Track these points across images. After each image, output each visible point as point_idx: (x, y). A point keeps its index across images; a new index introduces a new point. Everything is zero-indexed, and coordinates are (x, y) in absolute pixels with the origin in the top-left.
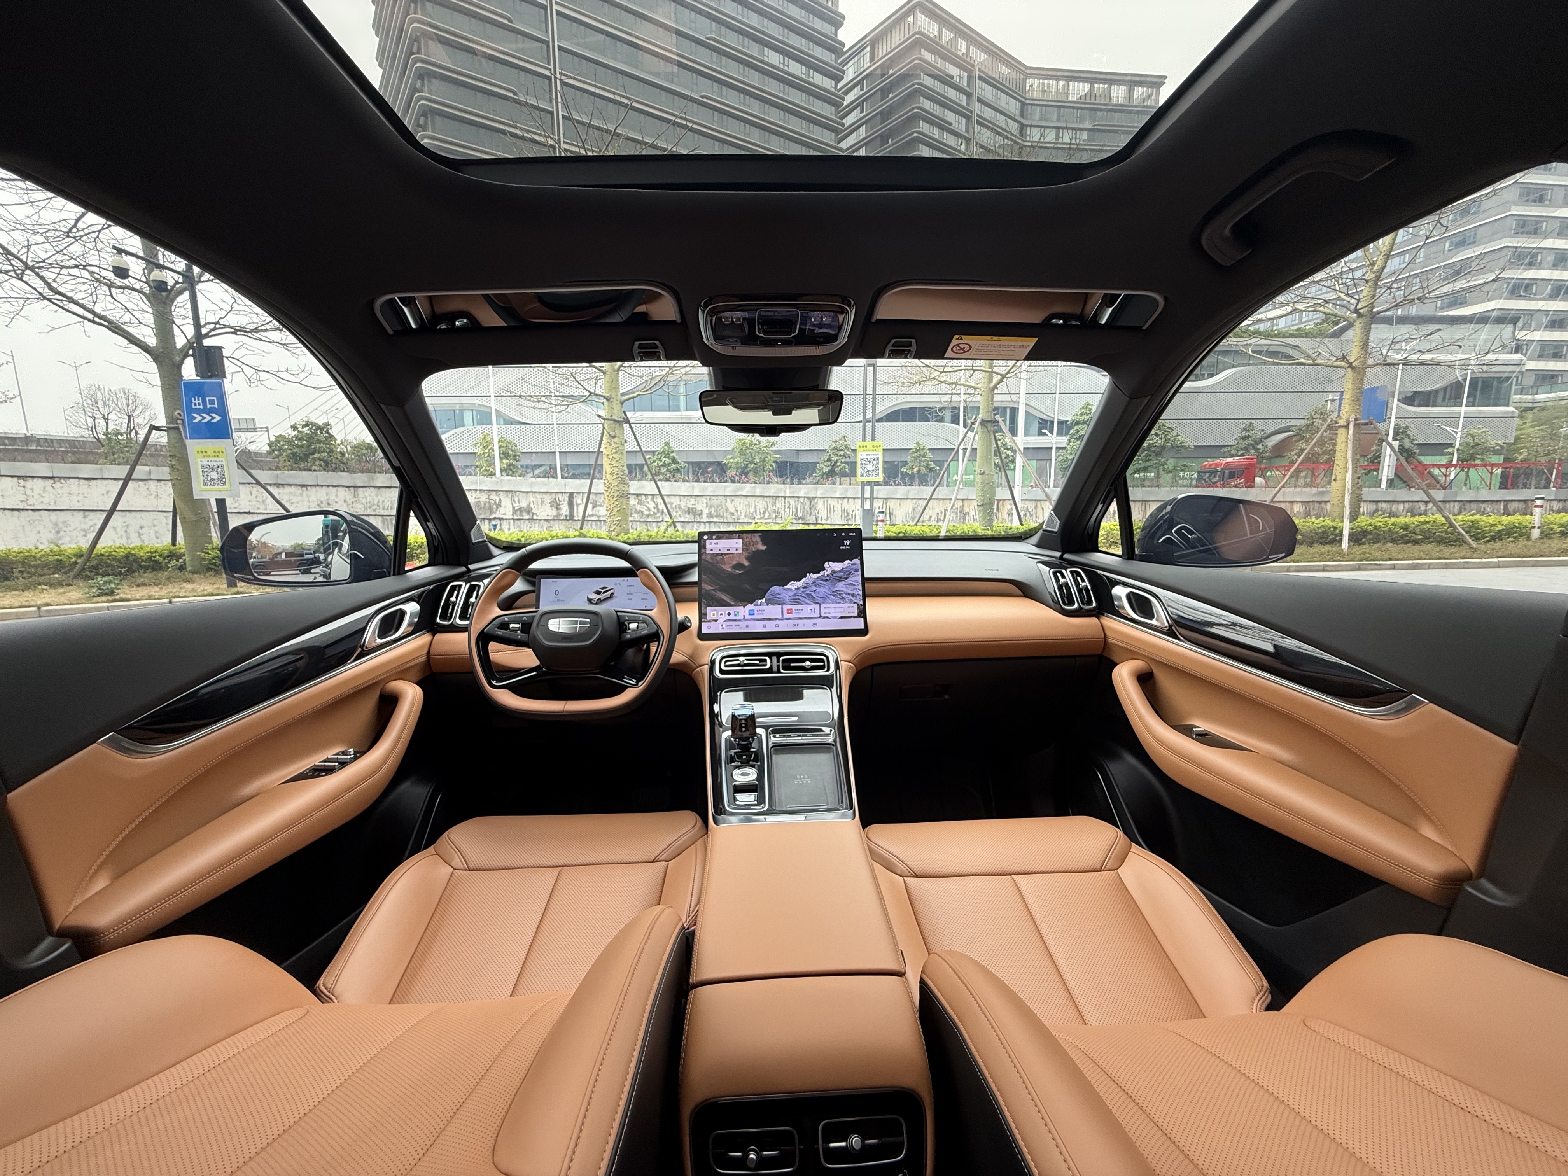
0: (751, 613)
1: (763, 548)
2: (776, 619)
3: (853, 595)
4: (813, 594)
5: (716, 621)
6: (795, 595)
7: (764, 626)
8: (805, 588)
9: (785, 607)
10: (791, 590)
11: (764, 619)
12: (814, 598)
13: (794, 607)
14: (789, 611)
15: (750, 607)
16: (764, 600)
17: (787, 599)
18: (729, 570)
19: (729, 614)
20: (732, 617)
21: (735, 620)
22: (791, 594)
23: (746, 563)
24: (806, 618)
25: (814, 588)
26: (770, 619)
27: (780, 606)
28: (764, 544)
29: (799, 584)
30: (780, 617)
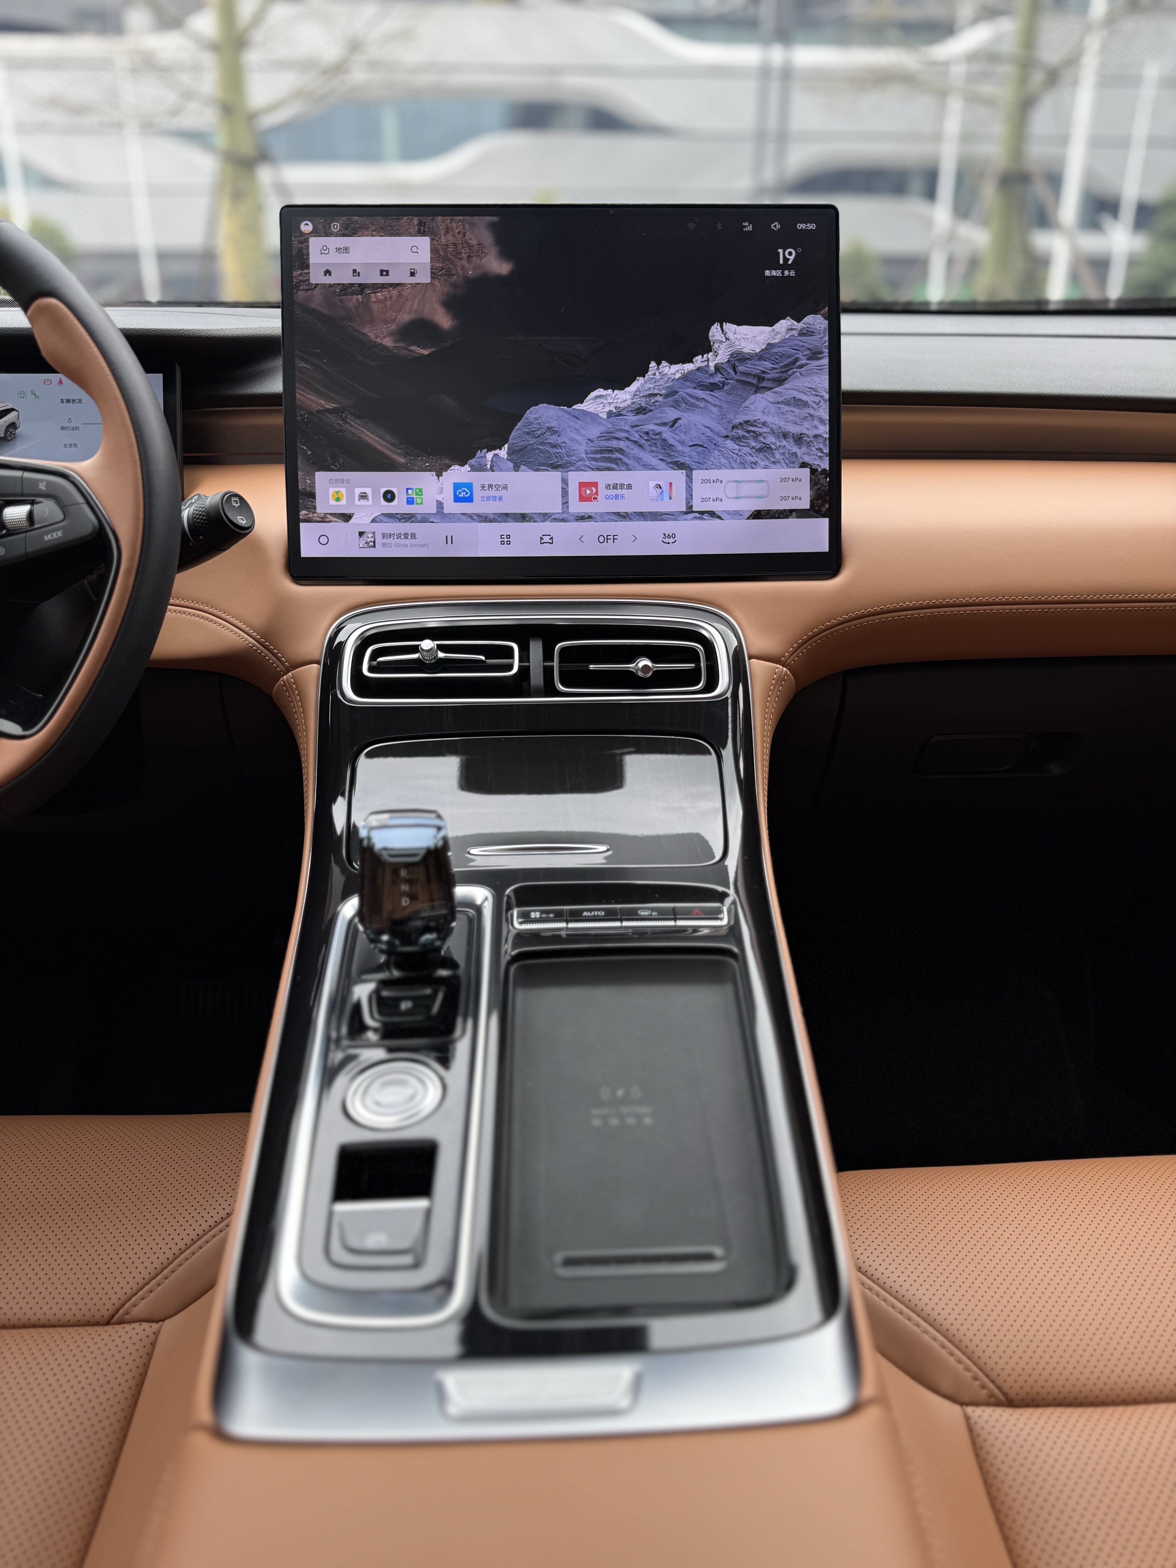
0: (463, 494)
1: (502, 268)
2: (545, 517)
3: (799, 439)
4: (666, 433)
5: (347, 517)
6: (608, 436)
7: (506, 540)
8: (640, 410)
9: (575, 478)
10: (594, 417)
11: (505, 517)
12: (667, 446)
13: (602, 478)
14: (587, 491)
15: (458, 473)
16: (503, 453)
17: (581, 449)
18: (388, 342)
19: (389, 496)
20: (399, 506)
21: (408, 518)
22: (594, 431)
23: (444, 321)
24: (642, 516)
25: (671, 414)
26: (523, 518)
27: (557, 475)
28: (505, 253)
29: (623, 397)
30: (557, 508)
